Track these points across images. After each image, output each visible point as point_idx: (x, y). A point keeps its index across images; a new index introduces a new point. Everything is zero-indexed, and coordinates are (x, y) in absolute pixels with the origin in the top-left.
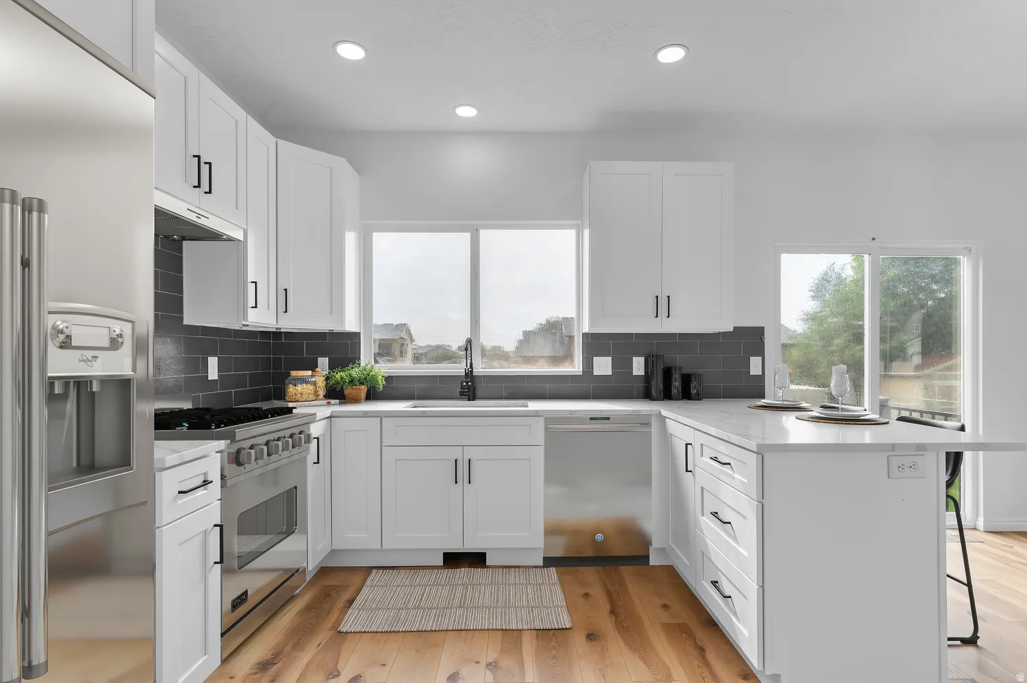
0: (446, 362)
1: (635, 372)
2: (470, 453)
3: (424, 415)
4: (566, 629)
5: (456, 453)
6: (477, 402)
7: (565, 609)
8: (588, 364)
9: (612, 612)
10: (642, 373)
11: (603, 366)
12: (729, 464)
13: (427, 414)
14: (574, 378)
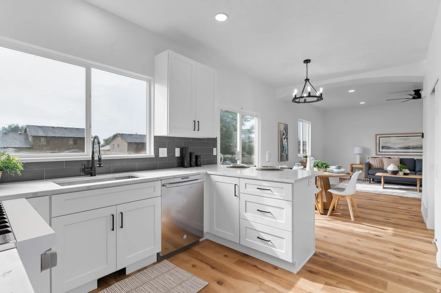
0: (66, 151)
1: (176, 156)
2: (120, 209)
3: (89, 189)
4: (207, 285)
5: (112, 211)
6: (98, 177)
7: (195, 277)
8: (157, 151)
9: (213, 268)
10: (179, 155)
11: (163, 153)
12: (270, 190)
13: (91, 188)
14: (150, 159)
